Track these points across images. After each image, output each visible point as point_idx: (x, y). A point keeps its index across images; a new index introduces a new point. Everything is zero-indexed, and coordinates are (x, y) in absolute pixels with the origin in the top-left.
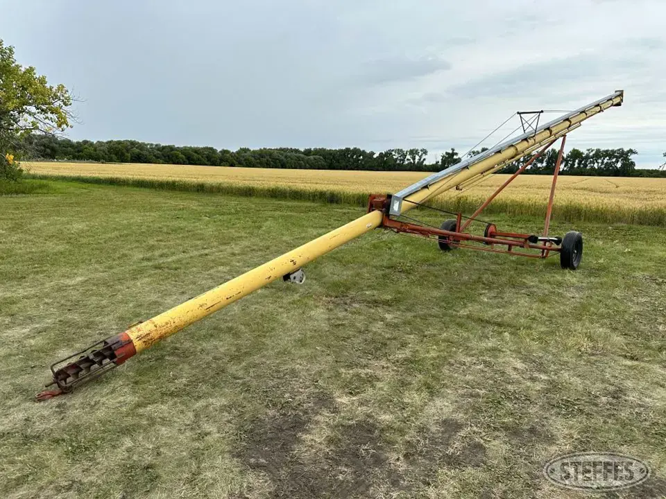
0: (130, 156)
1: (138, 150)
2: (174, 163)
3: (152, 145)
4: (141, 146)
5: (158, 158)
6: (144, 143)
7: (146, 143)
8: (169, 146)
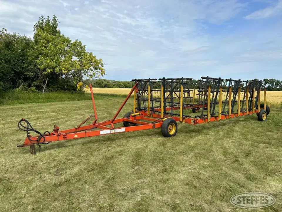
0: (103, 85)
1: (107, 83)
2: (120, 88)
3: (112, 81)
4: (108, 82)
5: (114, 86)
6: (108, 80)
7: (110, 80)
8: (118, 81)
